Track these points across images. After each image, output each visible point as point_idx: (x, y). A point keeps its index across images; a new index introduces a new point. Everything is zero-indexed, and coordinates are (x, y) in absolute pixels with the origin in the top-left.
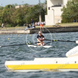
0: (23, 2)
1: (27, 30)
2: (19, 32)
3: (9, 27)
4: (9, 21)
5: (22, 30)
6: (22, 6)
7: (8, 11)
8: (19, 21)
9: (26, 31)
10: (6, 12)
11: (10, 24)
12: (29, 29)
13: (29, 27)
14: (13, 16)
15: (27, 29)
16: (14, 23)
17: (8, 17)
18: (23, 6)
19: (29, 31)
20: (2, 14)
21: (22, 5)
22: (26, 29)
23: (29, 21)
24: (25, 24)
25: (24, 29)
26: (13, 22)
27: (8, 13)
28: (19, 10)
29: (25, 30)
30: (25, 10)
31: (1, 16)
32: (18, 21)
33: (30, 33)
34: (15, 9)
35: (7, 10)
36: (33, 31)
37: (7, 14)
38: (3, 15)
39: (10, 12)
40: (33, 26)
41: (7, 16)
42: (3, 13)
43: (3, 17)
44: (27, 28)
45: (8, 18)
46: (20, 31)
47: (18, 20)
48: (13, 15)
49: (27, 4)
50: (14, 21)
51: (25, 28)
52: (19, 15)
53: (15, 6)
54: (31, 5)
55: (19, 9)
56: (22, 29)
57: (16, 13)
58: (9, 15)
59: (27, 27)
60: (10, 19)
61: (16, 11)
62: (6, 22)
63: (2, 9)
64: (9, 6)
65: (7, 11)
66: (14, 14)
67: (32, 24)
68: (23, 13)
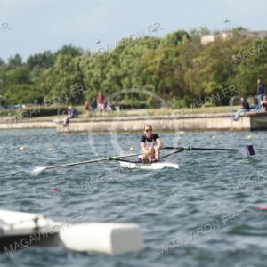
0: (227, 21)
1: (240, 116)
2: (212, 123)
3: (181, 107)
4: (181, 86)
5: (223, 117)
6: (225, 36)
7: (177, 54)
8: (212, 86)
9: (236, 120)
10: (170, 58)
11: (182, 97)
12: (248, 113)
13: (247, 107)
14: (194, 71)
15: (242, 114)
16: (197, 92)
17: (176, 72)
18: (229, 36)
19: (246, 123)
20: (156, 62)
21: (224, 31)
22: (237, 114)
23: (248, 88)
24: (232, 99)
25: (229, 114)
26: (194, 90)
27: (175, 59)
28: (213, 50)
29: (234, 116)
30: (234, 48)
31: (154, 70)
32: (209, 86)
33: (252, 129)
34: (202, 48)
35: (174, 50)
36: (260, 120)
37: (171, 61)
38: (161, 66)
39: (181, 56)
40: (262, 102)
41: (172, 70)
42: (158, 58)
43: (160, 74)
44: (239, 110)
45: (175, 78)
46: (215, 119)
47: (210, 83)
48: (192, 67)
49: (240, 29)
50: (196, 88)
51: (236, 111)
52: (214, 68)
53: (200, 34)
54: (256, 33)
55: (212, 46)
56: (224, 114)
57: (204, 58)
58: (180, 65)
59: (241, 107)
60: (182, 80)
61: (204, 53)
62: (167, 91)
63: (155, 48)
64: (179, 36)
65: (174, 54)
66: (197, 61)
67: (259, 97)
68: (227, 60)
